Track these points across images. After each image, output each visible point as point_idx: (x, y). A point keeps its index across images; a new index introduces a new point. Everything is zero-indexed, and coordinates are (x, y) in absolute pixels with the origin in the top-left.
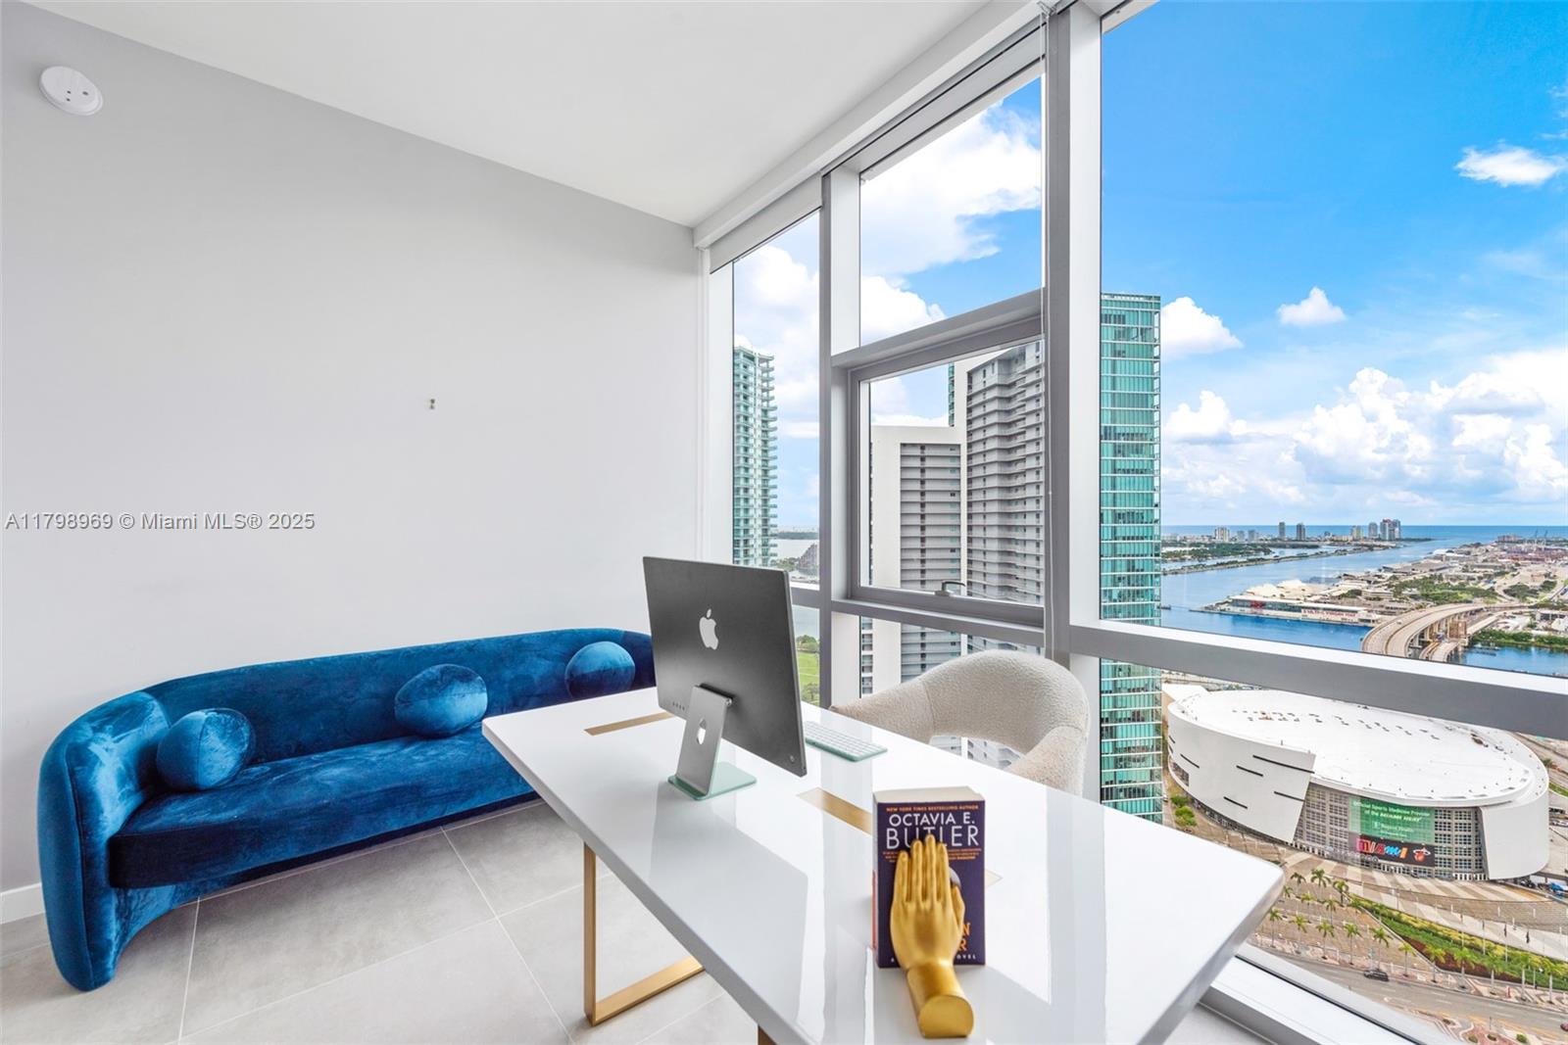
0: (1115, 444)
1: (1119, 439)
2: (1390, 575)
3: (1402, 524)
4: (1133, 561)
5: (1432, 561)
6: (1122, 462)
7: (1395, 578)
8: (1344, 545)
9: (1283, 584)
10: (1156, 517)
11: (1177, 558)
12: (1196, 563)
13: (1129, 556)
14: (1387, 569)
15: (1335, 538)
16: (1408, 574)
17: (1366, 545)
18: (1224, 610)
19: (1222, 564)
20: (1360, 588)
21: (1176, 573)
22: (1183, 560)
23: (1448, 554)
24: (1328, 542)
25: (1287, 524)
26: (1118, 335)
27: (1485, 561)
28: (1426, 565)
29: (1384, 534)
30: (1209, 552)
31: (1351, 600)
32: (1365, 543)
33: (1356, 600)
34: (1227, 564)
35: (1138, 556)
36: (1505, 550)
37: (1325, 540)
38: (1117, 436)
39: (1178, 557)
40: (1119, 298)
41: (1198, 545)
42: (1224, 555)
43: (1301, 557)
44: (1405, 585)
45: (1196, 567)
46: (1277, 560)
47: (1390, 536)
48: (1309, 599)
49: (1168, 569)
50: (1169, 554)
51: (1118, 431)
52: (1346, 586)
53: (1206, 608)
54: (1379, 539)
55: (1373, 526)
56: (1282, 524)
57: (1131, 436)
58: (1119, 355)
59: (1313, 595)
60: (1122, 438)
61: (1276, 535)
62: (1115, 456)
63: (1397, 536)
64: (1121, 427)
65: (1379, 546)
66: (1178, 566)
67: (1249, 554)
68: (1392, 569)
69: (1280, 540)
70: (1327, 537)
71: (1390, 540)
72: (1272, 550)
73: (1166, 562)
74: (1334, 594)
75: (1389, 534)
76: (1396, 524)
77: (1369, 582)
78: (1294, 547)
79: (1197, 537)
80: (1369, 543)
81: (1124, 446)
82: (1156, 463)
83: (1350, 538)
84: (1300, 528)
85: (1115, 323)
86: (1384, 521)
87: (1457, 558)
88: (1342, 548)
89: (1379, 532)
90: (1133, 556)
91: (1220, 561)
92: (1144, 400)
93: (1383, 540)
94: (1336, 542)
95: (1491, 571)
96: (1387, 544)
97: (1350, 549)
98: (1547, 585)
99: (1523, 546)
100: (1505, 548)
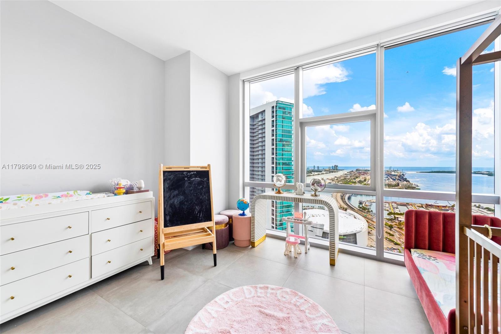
7: (337, 179)
28: (343, 176)
29: (335, 168)
87: (349, 174)
94: (325, 171)
95: (355, 177)
96: (335, 171)
97: (328, 172)
98: (365, 180)
99: (360, 171)
100: (357, 172)
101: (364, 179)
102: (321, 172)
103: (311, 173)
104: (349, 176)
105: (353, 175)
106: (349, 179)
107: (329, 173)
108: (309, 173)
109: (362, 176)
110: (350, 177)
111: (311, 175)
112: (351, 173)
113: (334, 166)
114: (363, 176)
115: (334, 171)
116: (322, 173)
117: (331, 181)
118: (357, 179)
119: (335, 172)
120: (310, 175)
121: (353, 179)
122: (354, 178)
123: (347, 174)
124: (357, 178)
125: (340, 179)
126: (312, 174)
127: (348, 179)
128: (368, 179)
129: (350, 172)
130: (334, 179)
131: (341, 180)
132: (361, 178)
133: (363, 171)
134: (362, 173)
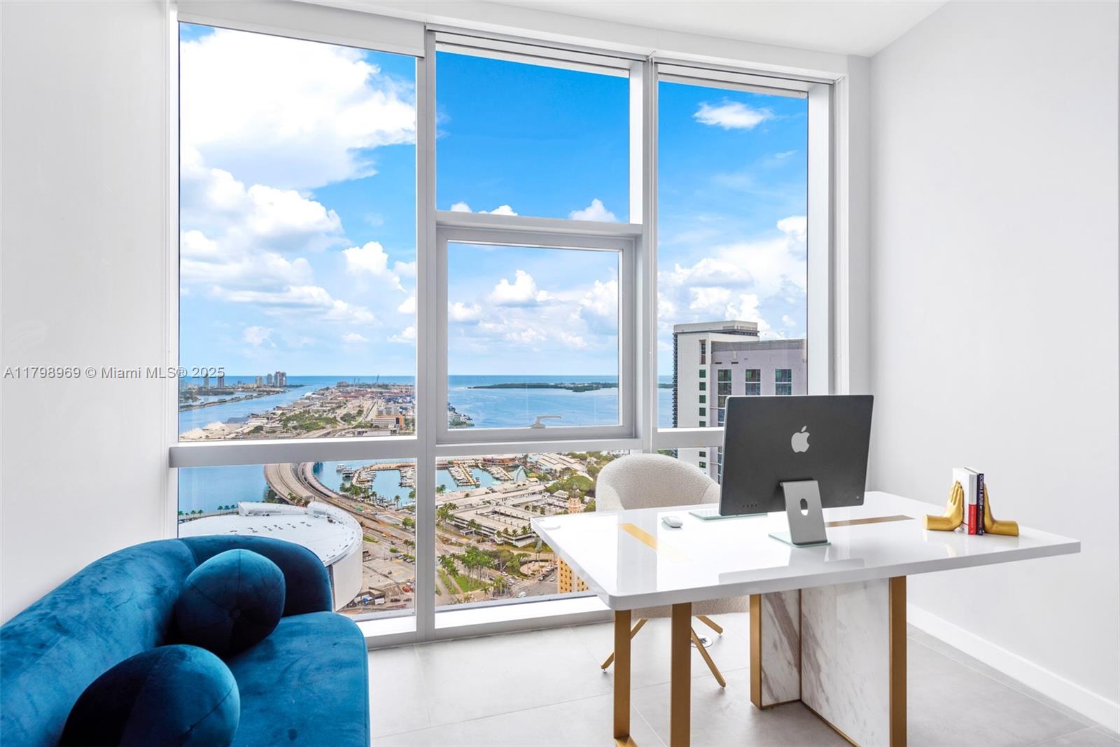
2: (280, 412)
3: (287, 375)
5: (304, 401)
7: (283, 414)
8: (251, 391)
9: (209, 426)
14: (279, 408)
15: (245, 386)
16: (291, 411)
17: (265, 391)
20: (262, 424)
23: (314, 396)
24: (240, 389)
27: (331, 399)
28: (301, 404)
29: (277, 382)
31: (256, 434)
32: (265, 389)
33: (260, 434)
36: (340, 392)
37: (238, 388)
43: (220, 402)
44: (289, 419)
48: (228, 437)
52: (254, 423)
54: (273, 386)
55: (269, 376)
59: (230, 433)
61: (202, 385)
63: (284, 384)
65: (274, 391)
68: (281, 408)
69: (205, 388)
70: (240, 385)
71: (280, 387)
74: (245, 431)
75: (279, 383)
76: (283, 375)
77: (268, 419)
78: (216, 394)
80: (267, 389)
83: (255, 386)
84: (222, 378)
86: (277, 373)
87: (317, 398)
88: (250, 394)
89: (273, 381)
93: (277, 387)
94: (245, 389)
95: (334, 405)
96: (278, 389)
97: (255, 395)
98: (360, 413)
99: (349, 389)
100: (341, 390)
101: (358, 409)
102: (232, 393)
103: (196, 399)
104: (318, 404)
105: (329, 401)
106: (318, 411)
107: (256, 397)
108: (187, 399)
109: (353, 401)
110: (322, 406)
111: (194, 404)
112: (323, 394)
113: (273, 375)
114: (356, 402)
115: (273, 389)
116: (233, 396)
117: (265, 421)
118: (338, 411)
119: (278, 392)
120: (191, 406)
121: (329, 410)
122: (333, 409)
123: (313, 398)
124: (339, 407)
125: (293, 414)
126: (198, 403)
127: (316, 413)
128: (368, 409)
129: (322, 392)
130: (274, 414)
131: (296, 415)
132: (351, 407)
133: (354, 388)
134: (352, 392)
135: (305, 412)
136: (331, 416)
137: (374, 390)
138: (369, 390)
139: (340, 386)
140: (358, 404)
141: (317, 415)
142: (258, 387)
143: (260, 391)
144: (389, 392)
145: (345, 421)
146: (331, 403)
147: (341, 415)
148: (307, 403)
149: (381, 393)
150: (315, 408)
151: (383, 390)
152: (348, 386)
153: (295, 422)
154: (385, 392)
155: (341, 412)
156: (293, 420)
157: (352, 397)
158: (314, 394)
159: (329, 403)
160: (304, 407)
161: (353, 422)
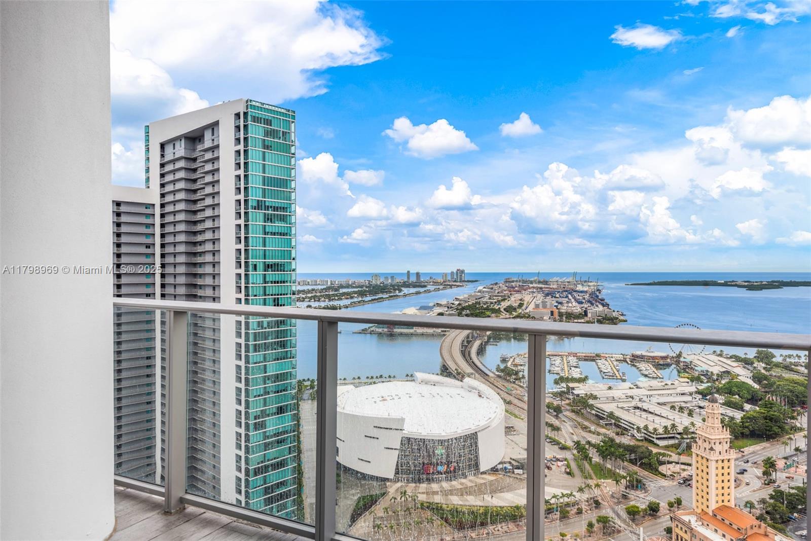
0: (265, 213)
1: (268, 210)
2: (457, 303)
3: (465, 272)
4: (278, 298)
5: (477, 294)
6: (270, 227)
7: (459, 304)
8: (439, 285)
10: (293, 267)
11: (349, 297)
12: (360, 299)
13: (275, 295)
14: (456, 299)
15: (435, 281)
16: (465, 302)
17: (449, 285)
18: (373, 331)
19: (375, 299)
21: (347, 307)
22: (352, 298)
23: (484, 290)
25: (411, 272)
26: (268, 133)
27: (498, 293)
28: (474, 296)
29: (457, 278)
30: (368, 291)
32: (449, 283)
34: (377, 299)
35: (281, 295)
36: (506, 287)
37: (430, 282)
38: (267, 208)
39: (349, 295)
40: (267, 107)
41: (362, 287)
42: (376, 293)
43: (418, 293)
44: (464, 309)
45: (359, 302)
46: (405, 295)
47: (460, 279)
49: (342, 305)
50: (344, 294)
51: (267, 204)
52: (438, 310)
53: (363, 330)
54: (455, 281)
55: (452, 273)
56: (408, 272)
57: (276, 209)
58: (268, 149)
60: (270, 209)
61: (406, 280)
62: (265, 222)
63: (463, 279)
64: (269, 201)
65: (455, 285)
66: (348, 302)
67: (390, 292)
68: (458, 299)
69: (407, 282)
70: (431, 280)
71: (460, 282)
72: (403, 289)
73: (341, 299)
75: (459, 278)
76: (463, 272)
77: (449, 308)
78: (414, 286)
79: (361, 281)
80: (451, 284)
81: (271, 215)
82: (293, 229)
83: (442, 281)
84: (418, 274)
85: (264, 124)
86: (458, 270)
87: (487, 292)
88: (438, 287)
89: (455, 277)
90: (278, 295)
91: (373, 298)
92: (284, 183)
93: (457, 282)
100: (507, 285)
110: (490, 299)
111: (400, 294)
117: (446, 309)
118: (503, 303)
120: (397, 296)
121: (495, 302)
122: (499, 301)
124: (504, 300)
127: (485, 304)
128: (528, 302)
131: (469, 305)
133: (518, 284)
134: (516, 287)
135: (476, 303)
136: (496, 307)
137: (535, 285)
138: (531, 285)
139: (507, 282)
140: (520, 298)
141: (485, 306)
142: (444, 282)
143: (445, 285)
144: (547, 288)
145: (507, 312)
146: (498, 296)
147: (505, 307)
148: (479, 296)
149: (541, 288)
150: (485, 300)
151: (543, 286)
152: (513, 282)
153: (468, 311)
154: (545, 288)
155: (505, 304)
156: (466, 310)
157: (516, 291)
158: (484, 288)
159: (496, 296)
160: (476, 299)
161: (514, 313)
